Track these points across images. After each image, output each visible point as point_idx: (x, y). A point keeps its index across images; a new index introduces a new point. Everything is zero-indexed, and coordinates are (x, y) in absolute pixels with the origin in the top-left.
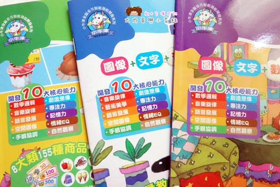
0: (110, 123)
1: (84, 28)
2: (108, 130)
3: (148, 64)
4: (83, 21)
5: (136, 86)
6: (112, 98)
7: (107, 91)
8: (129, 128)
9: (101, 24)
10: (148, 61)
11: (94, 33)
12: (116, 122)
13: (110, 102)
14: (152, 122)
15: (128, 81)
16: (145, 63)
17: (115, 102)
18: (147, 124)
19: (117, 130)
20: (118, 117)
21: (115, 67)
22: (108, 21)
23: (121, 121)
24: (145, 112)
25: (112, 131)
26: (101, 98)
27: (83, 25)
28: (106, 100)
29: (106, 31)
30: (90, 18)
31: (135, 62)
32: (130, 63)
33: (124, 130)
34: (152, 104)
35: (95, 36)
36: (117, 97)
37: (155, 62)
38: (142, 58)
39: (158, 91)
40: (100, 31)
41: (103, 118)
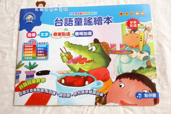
0: (25, 55)
1: (24, 20)
2: (24, 57)
3: (44, 36)
4: (24, 17)
5: (37, 43)
6: (28, 46)
7: (27, 44)
8: (32, 58)
9: (30, 19)
10: (44, 35)
11: (27, 22)
12: (27, 55)
13: (27, 48)
14: (40, 57)
15: (35, 41)
16: (43, 35)
17: (29, 48)
18: (38, 58)
19: (27, 58)
20: (28, 53)
21: (32, 35)
22: (33, 18)
23: (29, 55)
24: (39, 53)
25: (25, 58)
26: (24, 46)
27: (24, 18)
28: (26, 47)
29: (31, 22)
30: (27, 16)
31: (39, 34)
32: (37, 34)
33: (30, 59)
34: (42, 50)
35: (27, 23)
36: (30, 46)
37: (47, 35)
38: (42, 33)
39: (45, 46)
40: (29, 21)
41: (23, 53)
